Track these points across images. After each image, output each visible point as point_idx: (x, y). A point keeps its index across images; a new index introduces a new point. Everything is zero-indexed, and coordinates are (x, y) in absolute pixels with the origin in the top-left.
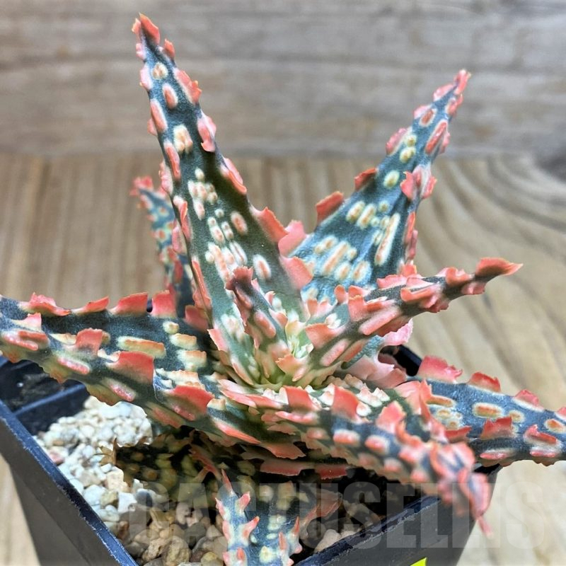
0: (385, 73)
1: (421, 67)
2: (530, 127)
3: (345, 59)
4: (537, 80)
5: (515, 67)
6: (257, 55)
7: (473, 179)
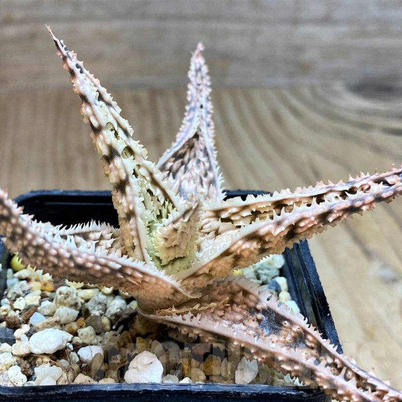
0: (234, 27)
1: (259, 22)
2: (340, 63)
3: (206, 18)
4: (343, 29)
5: (326, 20)
6: (144, 16)
7: (301, 98)
